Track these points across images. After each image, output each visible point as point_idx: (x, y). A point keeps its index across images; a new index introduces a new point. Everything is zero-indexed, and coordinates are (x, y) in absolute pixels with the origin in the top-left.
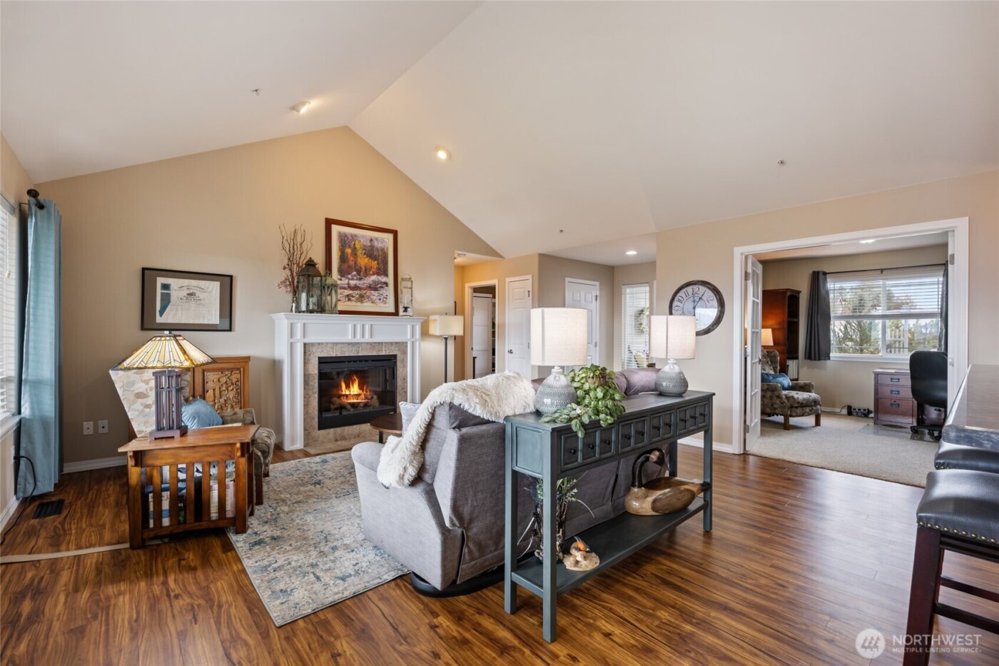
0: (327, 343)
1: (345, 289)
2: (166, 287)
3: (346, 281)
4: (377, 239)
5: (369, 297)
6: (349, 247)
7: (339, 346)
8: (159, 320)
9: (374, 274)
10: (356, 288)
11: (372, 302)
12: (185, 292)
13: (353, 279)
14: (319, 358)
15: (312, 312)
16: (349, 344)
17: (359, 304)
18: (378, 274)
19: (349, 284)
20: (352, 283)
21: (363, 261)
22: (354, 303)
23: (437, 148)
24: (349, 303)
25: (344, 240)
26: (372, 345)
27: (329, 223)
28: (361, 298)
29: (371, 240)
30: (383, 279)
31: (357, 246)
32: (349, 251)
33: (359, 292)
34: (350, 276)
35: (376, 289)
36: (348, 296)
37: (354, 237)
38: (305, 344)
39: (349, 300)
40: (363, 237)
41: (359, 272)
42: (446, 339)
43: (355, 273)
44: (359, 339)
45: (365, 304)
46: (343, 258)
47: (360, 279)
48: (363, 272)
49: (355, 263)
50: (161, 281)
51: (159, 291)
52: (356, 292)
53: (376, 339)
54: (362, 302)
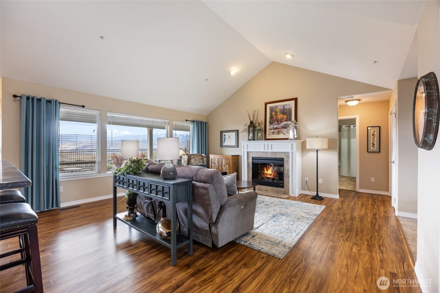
0: (255, 152)
1: (272, 129)
2: (225, 135)
3: (272, 126)
4: (286, 105)
5: (282, 132)
6: (274, 112)
7: (259, 153)
8: (224, 144)
9: (285, 121)
10: (276, 128)
11: (284, 134)
12: (228, 137)
13: (275, 125)
14: (252, 157)
15: (250, 140)
16: (263, 152)
17: (277, 135)
18: (287, 121)
19: (273, 127)
20: (275, 126)
21: (280, 116)
22: (275, 135)
23: (287, 54)
24: (273, 135)
25: (272, 109)
26: (272, 153)
27: (266, 104)
28: (279, 133)
29: (284, 106)
30: (289, 122)
31: (277, 110)
32: (274, 113)
33: (278, 130)
34: (274, 124)
35: (285, 128)
36: (273, 132)
37: (276, 107)
38: (248, 152)
39: (273, 134)
40: (280, 105)
41: (278, 121)
42: (317, 151)
43: (276, 122)
44: (266, 150)
45: (280, 135)
46: (271, 117)
47: (278, 124)
48: (279, 121)
49: (276, 118)
50: (224, 134)
51: (223, 137)
52: (276, 130)
53: (273, 151)
54: (279, 134)
